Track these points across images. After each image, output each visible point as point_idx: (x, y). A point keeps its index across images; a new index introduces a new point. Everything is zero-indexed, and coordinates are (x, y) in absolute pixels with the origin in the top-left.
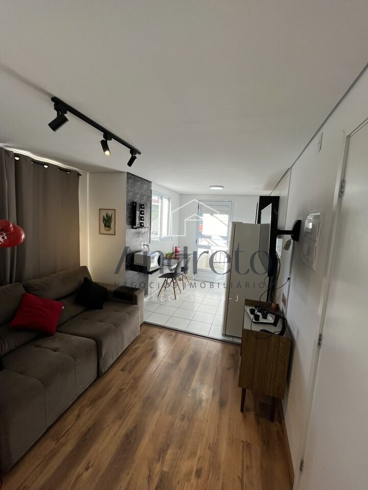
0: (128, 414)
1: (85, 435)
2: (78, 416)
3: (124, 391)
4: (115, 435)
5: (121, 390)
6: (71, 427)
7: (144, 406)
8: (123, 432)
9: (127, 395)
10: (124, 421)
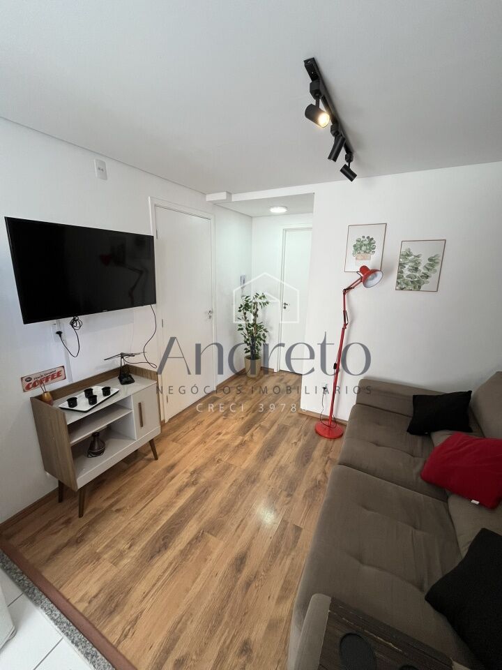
0: (275, 469)
1: (308, 459)
2: (325, 473)
3: (285, 493)
4: (282, 457)
5: (289, 495)
6: (325, 466)
7: (258, 474)
8: (276, 458)
9: (279, 488)
10: (277, 465)
